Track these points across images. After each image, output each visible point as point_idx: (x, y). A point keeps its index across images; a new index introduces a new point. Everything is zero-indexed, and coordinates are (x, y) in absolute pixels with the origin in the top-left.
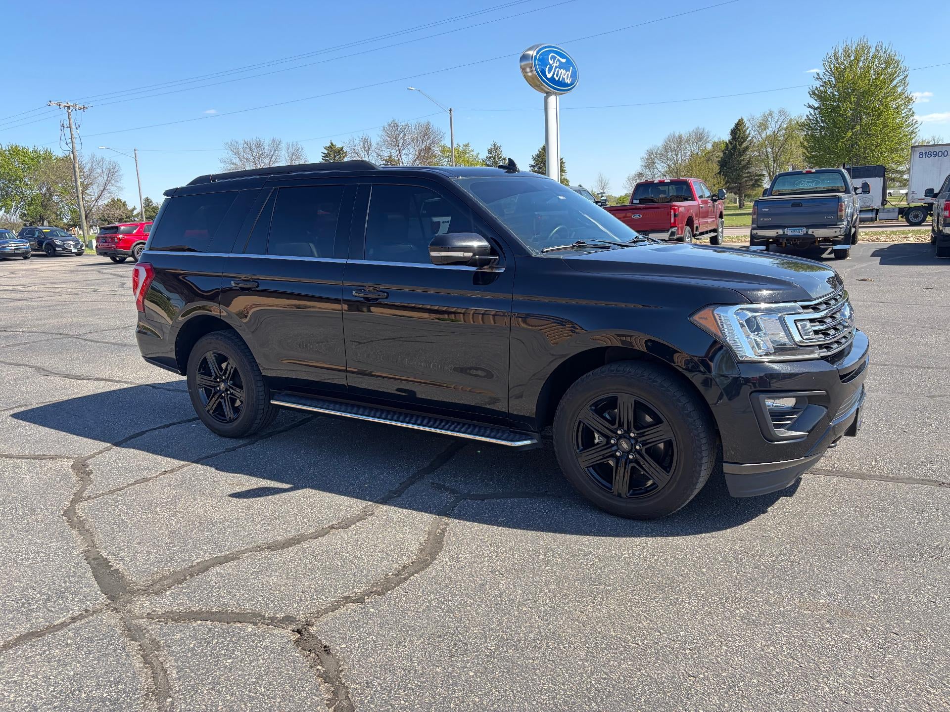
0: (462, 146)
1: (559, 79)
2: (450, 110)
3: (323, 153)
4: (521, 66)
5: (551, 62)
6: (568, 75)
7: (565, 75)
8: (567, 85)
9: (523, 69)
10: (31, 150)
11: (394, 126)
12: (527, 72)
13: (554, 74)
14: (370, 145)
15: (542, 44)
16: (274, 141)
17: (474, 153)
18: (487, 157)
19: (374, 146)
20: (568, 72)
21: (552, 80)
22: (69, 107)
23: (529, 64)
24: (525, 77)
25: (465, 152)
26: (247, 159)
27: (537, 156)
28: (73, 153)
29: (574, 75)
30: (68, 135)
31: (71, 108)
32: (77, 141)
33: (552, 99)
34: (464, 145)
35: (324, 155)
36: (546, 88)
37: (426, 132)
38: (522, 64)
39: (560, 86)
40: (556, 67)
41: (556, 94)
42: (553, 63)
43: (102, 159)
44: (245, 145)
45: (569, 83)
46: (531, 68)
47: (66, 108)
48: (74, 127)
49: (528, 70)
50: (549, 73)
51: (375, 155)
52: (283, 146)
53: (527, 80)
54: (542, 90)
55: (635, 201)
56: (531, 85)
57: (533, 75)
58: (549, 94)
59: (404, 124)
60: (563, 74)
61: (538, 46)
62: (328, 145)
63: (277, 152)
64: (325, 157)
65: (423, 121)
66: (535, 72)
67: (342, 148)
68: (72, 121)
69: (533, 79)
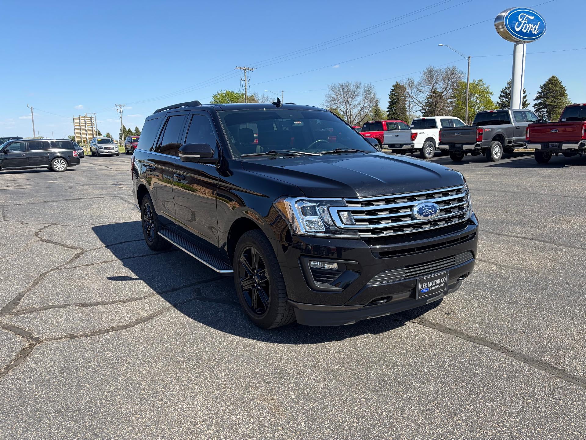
0: (477, 81)
1: (527, 31)
2: (469, 57)
3: (391, 89)
4: (495, 25)
5: (520, 20)
6: (535, 28)
7: (533, 28)
8: (535, 35)
9: (497, 27)
10: (235, 93)
11: (430, 71)
12: (499, 29)
13: (522, 28)
14: (413, 84)
15: (512, 8)
16: (356, 83)
17: (486, 86)
18: (506, 87)
19: (416, 83)
20: (536, 26)
21: (521, 32)
22: (245, 69)
23: (501, 23)
24: (499, 33)
25: (478, 85)
26: (340, 95)
27: (544, 85)
28: (245, 94)
29: (542, 28)
30: (244, 85)
31: (246, 70)
32: (248, 88)
33: (520, 46)
34: (478, 81)
35: (392, 90)
36: (516, 39)
37: (452, 72)
38: (496, 23)
39: (529, 37)
40: (525, 23)
41: (524, 43)
42: (523, 20)
43: (268, 97)
44: (340, 86)
45: (536, 33)
46: (503, 25)
47: (244, 70)
48: (247, 80)
49: (500, 27)
50: (518, 27)
51: (416, 89)
52: (362, 86)
53: (500, 35)
54: (512, 40)
55: (563, 120)
56: (502, 37)
57: (504, 30)
58: (518, 43)
59: (437, 69)
60: (531, 27)
61: (510, 9)
62: (395, 84)
63: (358, 90)
64: (392, 92)
65: (451, 66)
66: (506, 28)
67: (404, 85)
68: (246, 77)
69: (504, 33)
